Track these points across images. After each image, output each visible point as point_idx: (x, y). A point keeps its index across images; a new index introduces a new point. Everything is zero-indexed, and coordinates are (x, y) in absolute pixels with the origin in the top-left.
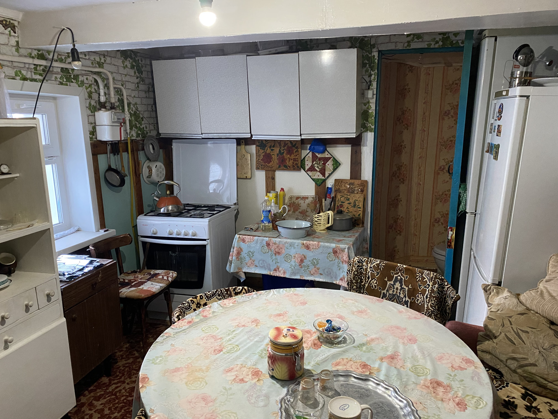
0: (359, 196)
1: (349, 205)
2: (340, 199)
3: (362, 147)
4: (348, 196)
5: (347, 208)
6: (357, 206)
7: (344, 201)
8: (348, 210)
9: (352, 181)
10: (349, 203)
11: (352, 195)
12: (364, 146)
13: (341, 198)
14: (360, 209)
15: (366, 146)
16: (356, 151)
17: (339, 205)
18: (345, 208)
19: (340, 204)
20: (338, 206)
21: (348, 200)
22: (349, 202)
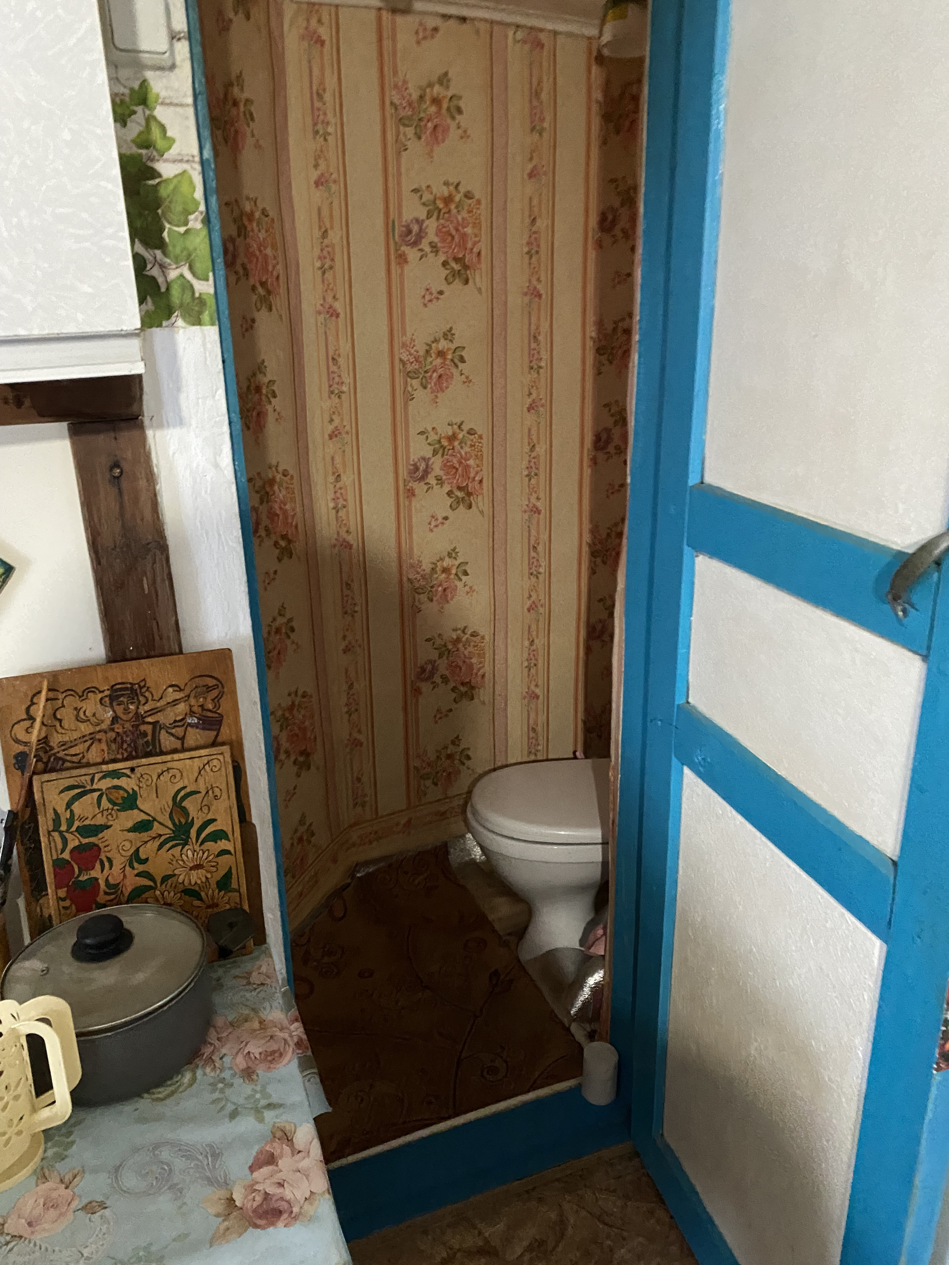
0: (197, 763)
1: (145, 836)
2: (65, 815)
3: (150, 433)
4: (123, 782)
5: (136, 858)
6: (199, 832)
7: (100, 820)
8: (140, 868)
9: (131, 672)
10: (143, 827)
11: (149, 766)
12: (161, 426)
13: (76, 807)
14: (223, 844)
15: (181, 422)
16: (116, 465)
17: (66, 855)
18: (119, 862)
19: (71, 845)
20: (59, 864)
21: (130, 802)
22: (136, 816)
